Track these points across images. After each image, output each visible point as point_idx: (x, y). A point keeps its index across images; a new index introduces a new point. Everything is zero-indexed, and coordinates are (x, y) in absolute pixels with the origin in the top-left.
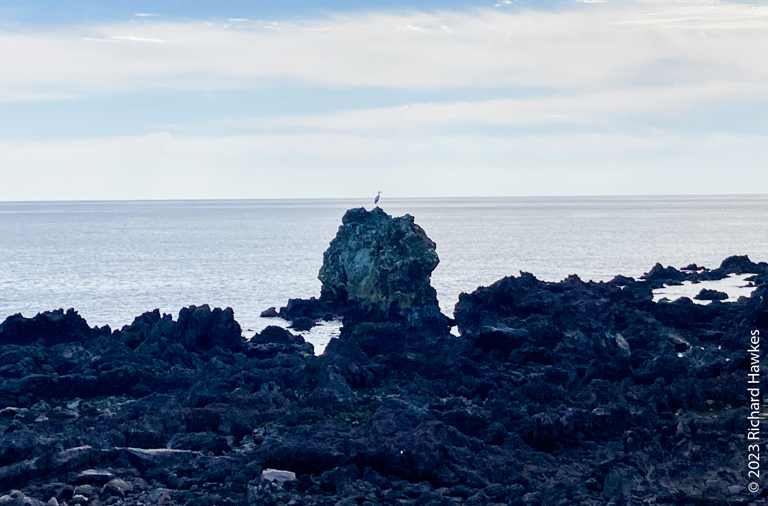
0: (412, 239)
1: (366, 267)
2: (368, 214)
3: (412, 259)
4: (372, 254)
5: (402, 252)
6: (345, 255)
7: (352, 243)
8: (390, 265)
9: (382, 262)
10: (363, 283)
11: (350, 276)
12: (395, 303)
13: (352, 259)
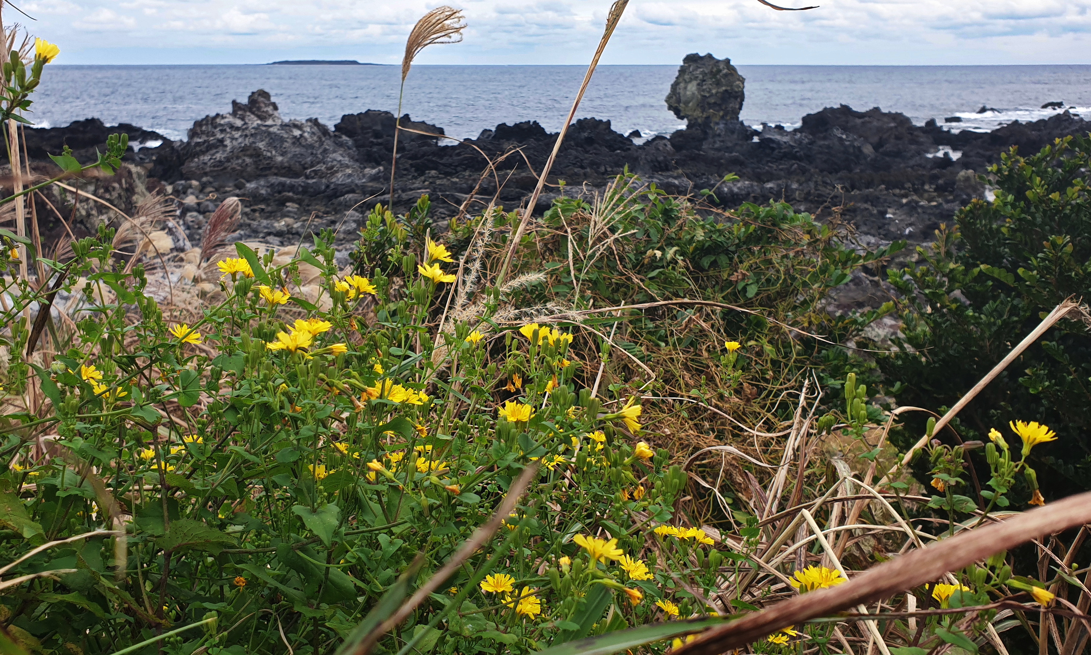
0: (726, 75)
1: (693, 94)
2: (702, 58)
3: (724, 88)
4: (698, 85)
5: (718, 84)
6: (682, 85)
7: (687, 77)
8: (709, 92)
9: (703, 90)
10: (690, 104)
11: (683, 99)
12: (708, 118)
13: (685, 88)
